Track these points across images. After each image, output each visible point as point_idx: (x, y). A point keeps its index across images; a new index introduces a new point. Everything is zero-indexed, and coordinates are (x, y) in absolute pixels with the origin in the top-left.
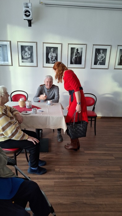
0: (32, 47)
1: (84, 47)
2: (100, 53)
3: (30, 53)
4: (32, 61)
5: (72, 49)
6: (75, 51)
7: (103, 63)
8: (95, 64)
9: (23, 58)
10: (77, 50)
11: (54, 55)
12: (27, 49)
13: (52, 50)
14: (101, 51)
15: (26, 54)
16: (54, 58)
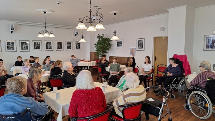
0: (13, 42)
1: (40, 42)
2: (48, 44)
3: (12, 45)
4: (14, 49)
5: (35, 43)
6: (36, 43)
7: (50, 48)
8: (47, 49)
9: (8, 48)
10: (37, 43)
11: (26, 45)
12: (10, 43)
13: (24, 43)
14: (49, 43)
15: (10, 46)
16: (26, 47)
